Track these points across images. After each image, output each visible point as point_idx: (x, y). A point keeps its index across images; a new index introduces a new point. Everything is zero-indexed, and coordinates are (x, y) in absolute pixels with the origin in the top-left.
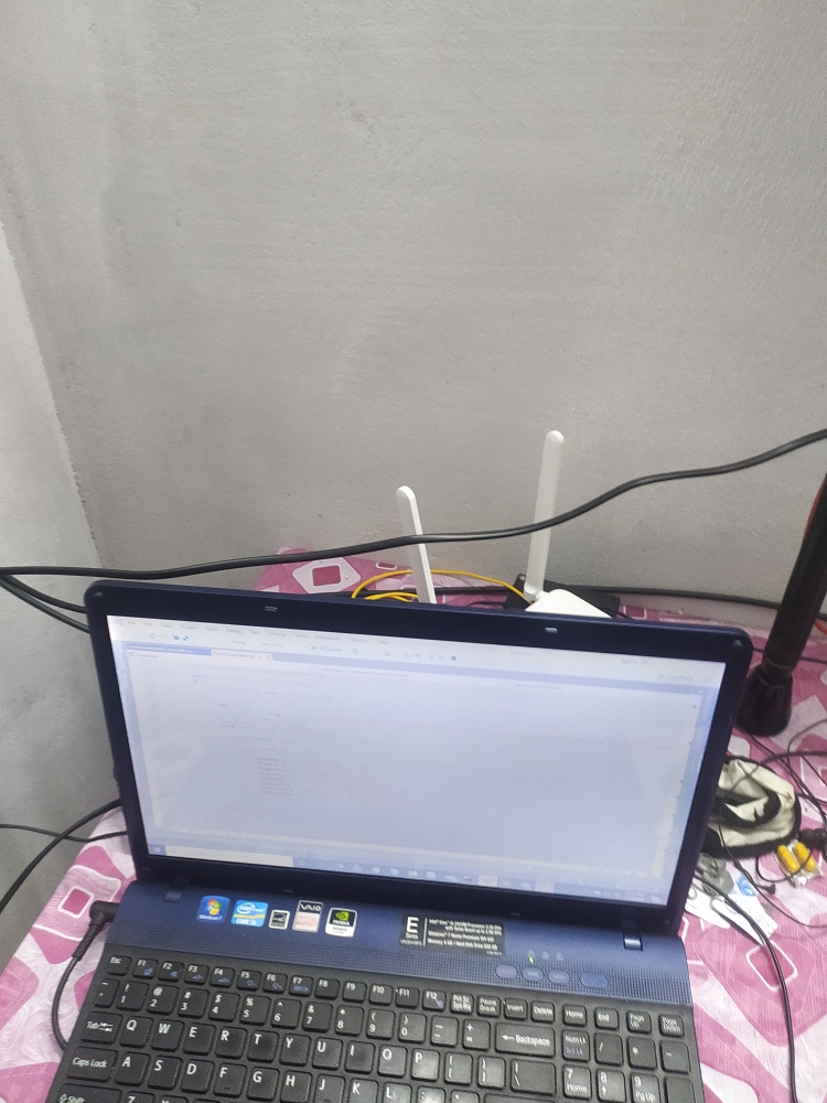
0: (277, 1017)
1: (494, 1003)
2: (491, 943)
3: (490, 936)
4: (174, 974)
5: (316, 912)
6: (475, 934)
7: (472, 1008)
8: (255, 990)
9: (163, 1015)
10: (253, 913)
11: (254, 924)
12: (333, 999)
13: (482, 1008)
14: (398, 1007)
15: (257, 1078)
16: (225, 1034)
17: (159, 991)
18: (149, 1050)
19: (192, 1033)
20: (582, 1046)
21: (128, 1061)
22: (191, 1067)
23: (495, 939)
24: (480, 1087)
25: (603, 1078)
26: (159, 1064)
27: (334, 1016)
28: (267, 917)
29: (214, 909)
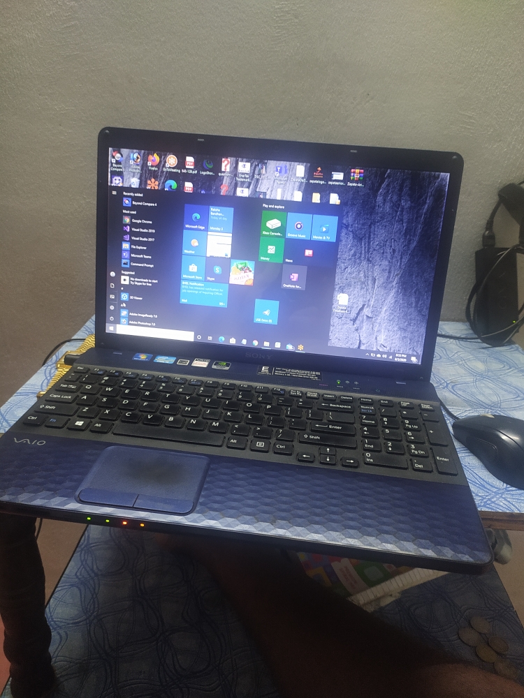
0: (181, 390)
1: (316, 394)
2: (314, 376)
4: (117, 374)
5: (205, 362)
7: (302, 395)
8: (167, 382)
9: (109, 385)
10: (167, 360)
11: (167, 362)
12: (216, 387)
13: (308, 395)
14: (256, 392)
15: (167, 407)
16: (147, 393)
17: (106, 378)
18: (98, 396)
19: (127, 391)
20: (372, 410)
21: (85, 397)
22: (125, 402)
23: (317, 376)
24: (307, 419)
25: (385, 419)
26: (105, 400)
27: (216, 392)
28: (176, 361)
29: (143, 357)
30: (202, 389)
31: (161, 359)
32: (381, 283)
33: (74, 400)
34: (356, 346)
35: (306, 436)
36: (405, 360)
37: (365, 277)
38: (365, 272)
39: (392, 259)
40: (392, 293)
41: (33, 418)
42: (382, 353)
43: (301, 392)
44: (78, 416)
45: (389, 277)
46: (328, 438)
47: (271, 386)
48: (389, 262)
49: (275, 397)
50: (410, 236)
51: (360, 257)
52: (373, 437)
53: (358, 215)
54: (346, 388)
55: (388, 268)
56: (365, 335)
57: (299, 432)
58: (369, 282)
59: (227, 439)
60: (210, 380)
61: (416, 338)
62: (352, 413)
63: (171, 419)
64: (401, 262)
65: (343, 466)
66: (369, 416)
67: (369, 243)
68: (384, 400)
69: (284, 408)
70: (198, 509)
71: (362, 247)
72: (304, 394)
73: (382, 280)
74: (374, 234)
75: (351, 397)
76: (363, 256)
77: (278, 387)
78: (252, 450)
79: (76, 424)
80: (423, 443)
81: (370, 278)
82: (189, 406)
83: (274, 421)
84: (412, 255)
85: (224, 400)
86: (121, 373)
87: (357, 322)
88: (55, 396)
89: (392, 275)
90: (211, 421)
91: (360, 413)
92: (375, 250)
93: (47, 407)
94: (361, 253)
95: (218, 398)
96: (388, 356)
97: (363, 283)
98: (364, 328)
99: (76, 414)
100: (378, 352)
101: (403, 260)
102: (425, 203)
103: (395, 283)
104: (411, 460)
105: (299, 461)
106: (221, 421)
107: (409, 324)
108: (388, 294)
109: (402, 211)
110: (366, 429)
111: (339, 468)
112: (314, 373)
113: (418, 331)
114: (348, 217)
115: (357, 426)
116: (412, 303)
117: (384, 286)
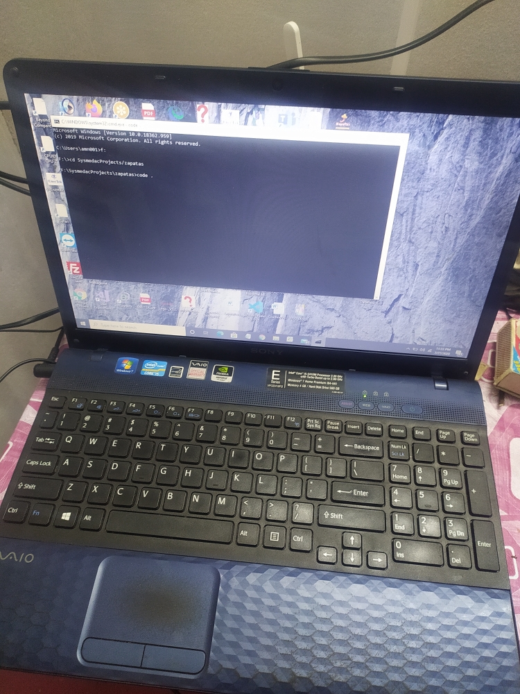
0: (177, 434)
1: (338, 424)
2: (335, 386)
3: (334, 381)
4: (99, 407)
5: (203, 367)
6: (323, 381)
7: (322, 427)
8: (160, 417)
9: (92, 432)
10: (156, 368)
11: (157, 374)
12: (218, 422)
13: (329, 427)
14: (266, 426)
15: (163, 470)
16: (139, 445)
17: (87, 418)
18: (81, 455)
19: (114, 443)
20: (404, 451)
21: (67, 462)
22: (115, 466)
24: (327, 476)
25: (420, 469)
26: (90, 464)
27: (219, 433)
28: (167, 370)
29: (127, 365)
30: (202, 428)
32: (425, 269)
33: (55, 469)
34: (388, 340)
35: (327, 514)
36: (448, 354)
37: (404, 262)
38: (404, 257)
39: (443, 239)
40: (440, 281)
41: (14, 510)
42: (419, 347)
43: (320, 422)
44: (64, 501)
45: (436, 262)
48: (439, 242)
49: (289, 434)
50: (473, 209)
51: (399, 238)
55: (436, 251)
56: (399, 328)
57: (319, 504)
58: (410, 268)
59: (236, 526)
60: (211, 409)
61: (465, 330)
62: (379, 459)
63: (169, 495)
64: (455, 242)
65: (368, 567)
66: (401, 465)
67: (413, 219)
68: (418, 429)
69: (299, 456)
71: (402, 226)
73: (426, 266)
74: (421, 208)
75: (379, 425)
76: (403, 237)
77: (291, 415)
78: (265, 547)
79: (63, 518)
81: (411, 264)
82: (188, 465)
83: (289, 486)
84: (472, 235)
85: (228, 449)
86: (104, 404)
87: (391, 314)
88: (32, 463)
89: (441, 259)
90: (216, 494)
91: (390, 459)
92: (420, 229)
93: (26, 486)
94: (400, 233)
95: (222, 444)
96: (427, 350)
97: (400, 270)
98: (399, 320)
99: (61, 498)
100: (414, 345)
101: (458, 241)
103: (444, 270)
106: (228, 493)
107: (458, 316)
108: (433, 282)
113: (468, 323)
115: (386, 485)
116: (464, 292)
117: (428, 273)
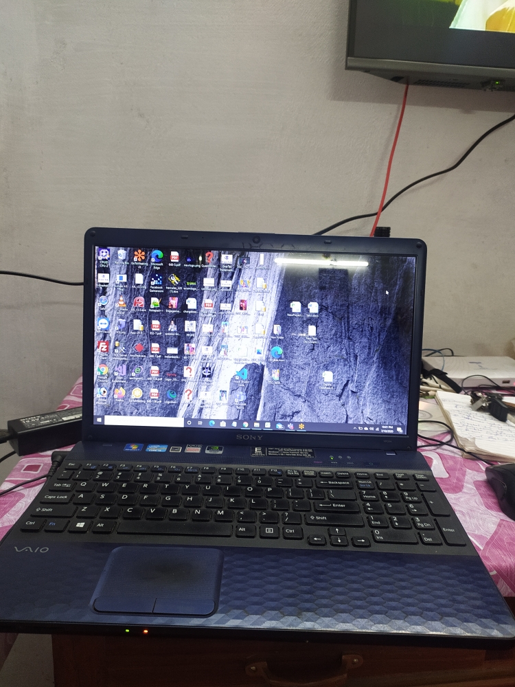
0: (179, 479)
1: (313, 472)
2: (307, 454)
3: (305, 452)
4: (111, 467)
5: (197, 447)
6: (297, 452)
7: (299, 474)
8: (163, 471)
10: (158, 448)
11: (160, 451)
12: (214, 473)
13: (305, 474)
14: (253, 475)
15: (168, 498)
16: (145, 485)
17: (100, 473)
18: (95, 492)
19: (124, 485)
20: (370, 484)
21: (82, 496)
22: (125, 497)
23: (309, 453)
24: (309, 499)
25: (385, 493)
26: (103, 496)
27: (214, 478)
28: (168, 449)
29: (134, 447)
30: (200, 476)
31: (153, 448)
32: (362, 359)
33: (71, 500)
34: (344, 421)
35: (312, 518)
36: (392, 431)
37: (347, 355)
38: (346, 350)
39: (371, 336)
40: (374, 368)
41: (31, 523)
42: (369, 426)
43: (298, 471)
44: (78, 517)
45: (369, 353)
46: (335, 517)
47: (267, 467)
48: (368, 339)
49: (274, 478)
50: (386, 314)
51: (341, 336)
52: (377, 513)
53: (336, 296)
54: (341, 464)
55: (367, 345)
56: (351, 410)
57: (304, 513)
58: (352, 359)
59: (235, 527)
60: (207, 467)
61: (400, 409)
62: (351, 489)
63: (175, 511)
64: (379, 338)
65: (355, 546)
66: (370, 491)
67: (348, 322)
68: (379, 473)
69: (284, 489)
70: (220, 608)
71: (342, 327)
72: (302, 474)
73: (363, 356)
74: (352, 314)
75: (347, 472)
76: (344, 335)
77: (274, 468)
78: (261, 537)
79: (77, 526)
80: (426, 515)
81: (352, 355)
82: (190, 495)
83: (278, 504)
84: (389, 332)
85: (223, 487)
86: (115, 466)
87: (343, 397)
88: (50, 497)
89: (372, 351)
90: (215, 510)
91: (360, 489)
92: (354, 329)
93: (43, 510)
94: (341, 332)
95: (218, 484)
96: (375, 429)
97: (346, 360)
98: (350, 402)
99: (75, 516)
100: (365, 425)
101: (381, 337)
102: (396, 284)
103: (375, 359)
104: (419, 533)
105: (310, 544)
106: (226, 508)
107: (392, 397)
108: (369, 369)
109: (376, 292)
110: (368, 504)
111: (351, 548)
112: (306, 450)
113: (401, 402)
114: (327, 300)
115: (359, 502)
116: (393, 376)
117: (365, 362)
